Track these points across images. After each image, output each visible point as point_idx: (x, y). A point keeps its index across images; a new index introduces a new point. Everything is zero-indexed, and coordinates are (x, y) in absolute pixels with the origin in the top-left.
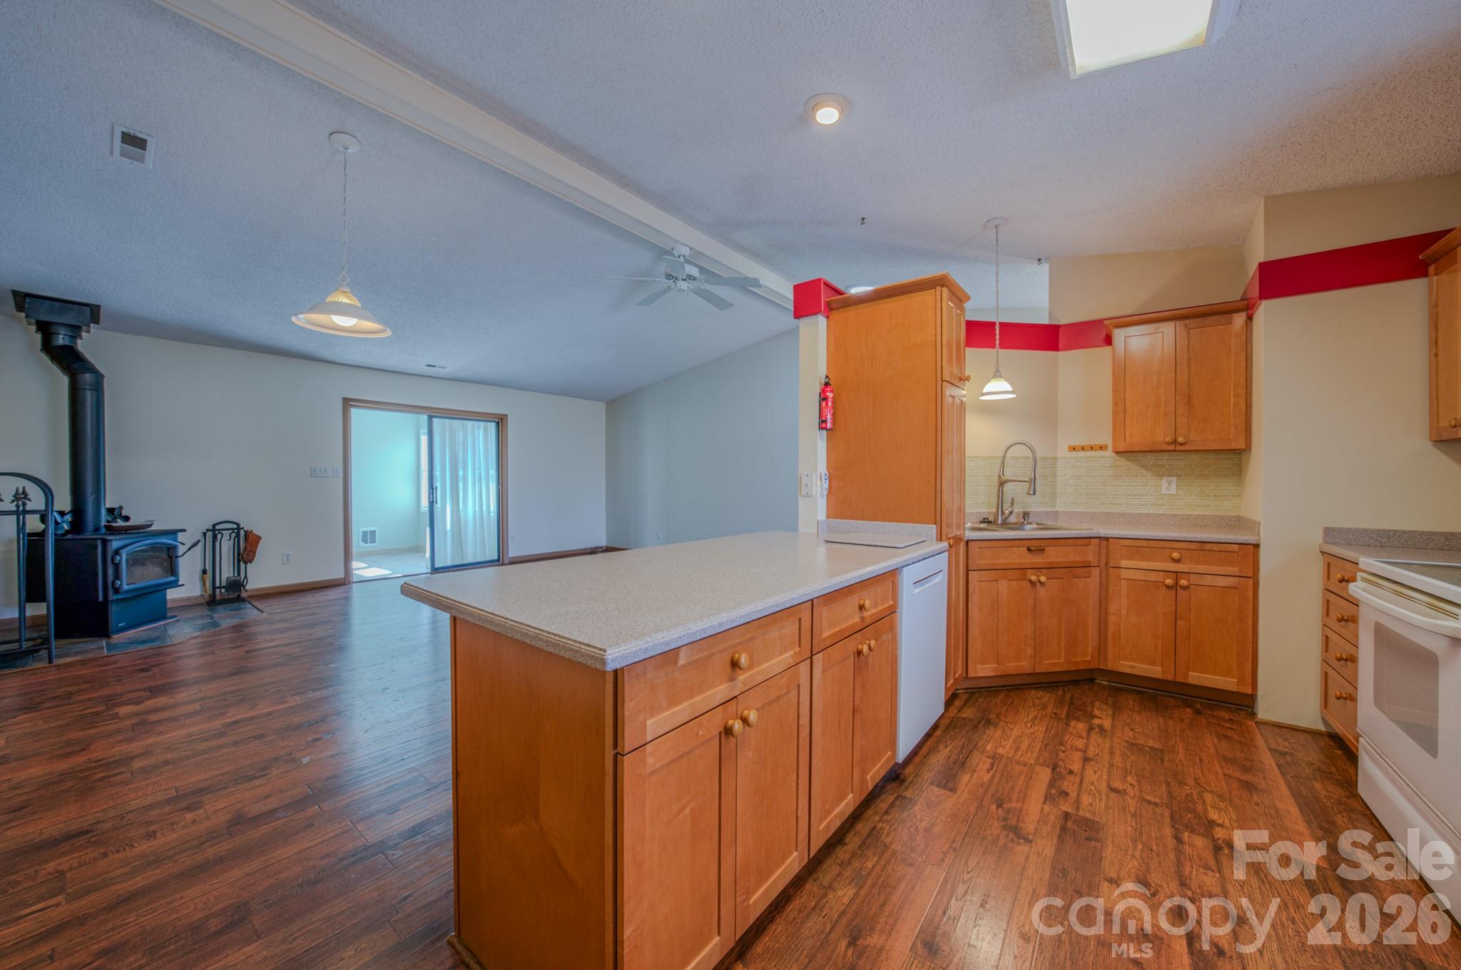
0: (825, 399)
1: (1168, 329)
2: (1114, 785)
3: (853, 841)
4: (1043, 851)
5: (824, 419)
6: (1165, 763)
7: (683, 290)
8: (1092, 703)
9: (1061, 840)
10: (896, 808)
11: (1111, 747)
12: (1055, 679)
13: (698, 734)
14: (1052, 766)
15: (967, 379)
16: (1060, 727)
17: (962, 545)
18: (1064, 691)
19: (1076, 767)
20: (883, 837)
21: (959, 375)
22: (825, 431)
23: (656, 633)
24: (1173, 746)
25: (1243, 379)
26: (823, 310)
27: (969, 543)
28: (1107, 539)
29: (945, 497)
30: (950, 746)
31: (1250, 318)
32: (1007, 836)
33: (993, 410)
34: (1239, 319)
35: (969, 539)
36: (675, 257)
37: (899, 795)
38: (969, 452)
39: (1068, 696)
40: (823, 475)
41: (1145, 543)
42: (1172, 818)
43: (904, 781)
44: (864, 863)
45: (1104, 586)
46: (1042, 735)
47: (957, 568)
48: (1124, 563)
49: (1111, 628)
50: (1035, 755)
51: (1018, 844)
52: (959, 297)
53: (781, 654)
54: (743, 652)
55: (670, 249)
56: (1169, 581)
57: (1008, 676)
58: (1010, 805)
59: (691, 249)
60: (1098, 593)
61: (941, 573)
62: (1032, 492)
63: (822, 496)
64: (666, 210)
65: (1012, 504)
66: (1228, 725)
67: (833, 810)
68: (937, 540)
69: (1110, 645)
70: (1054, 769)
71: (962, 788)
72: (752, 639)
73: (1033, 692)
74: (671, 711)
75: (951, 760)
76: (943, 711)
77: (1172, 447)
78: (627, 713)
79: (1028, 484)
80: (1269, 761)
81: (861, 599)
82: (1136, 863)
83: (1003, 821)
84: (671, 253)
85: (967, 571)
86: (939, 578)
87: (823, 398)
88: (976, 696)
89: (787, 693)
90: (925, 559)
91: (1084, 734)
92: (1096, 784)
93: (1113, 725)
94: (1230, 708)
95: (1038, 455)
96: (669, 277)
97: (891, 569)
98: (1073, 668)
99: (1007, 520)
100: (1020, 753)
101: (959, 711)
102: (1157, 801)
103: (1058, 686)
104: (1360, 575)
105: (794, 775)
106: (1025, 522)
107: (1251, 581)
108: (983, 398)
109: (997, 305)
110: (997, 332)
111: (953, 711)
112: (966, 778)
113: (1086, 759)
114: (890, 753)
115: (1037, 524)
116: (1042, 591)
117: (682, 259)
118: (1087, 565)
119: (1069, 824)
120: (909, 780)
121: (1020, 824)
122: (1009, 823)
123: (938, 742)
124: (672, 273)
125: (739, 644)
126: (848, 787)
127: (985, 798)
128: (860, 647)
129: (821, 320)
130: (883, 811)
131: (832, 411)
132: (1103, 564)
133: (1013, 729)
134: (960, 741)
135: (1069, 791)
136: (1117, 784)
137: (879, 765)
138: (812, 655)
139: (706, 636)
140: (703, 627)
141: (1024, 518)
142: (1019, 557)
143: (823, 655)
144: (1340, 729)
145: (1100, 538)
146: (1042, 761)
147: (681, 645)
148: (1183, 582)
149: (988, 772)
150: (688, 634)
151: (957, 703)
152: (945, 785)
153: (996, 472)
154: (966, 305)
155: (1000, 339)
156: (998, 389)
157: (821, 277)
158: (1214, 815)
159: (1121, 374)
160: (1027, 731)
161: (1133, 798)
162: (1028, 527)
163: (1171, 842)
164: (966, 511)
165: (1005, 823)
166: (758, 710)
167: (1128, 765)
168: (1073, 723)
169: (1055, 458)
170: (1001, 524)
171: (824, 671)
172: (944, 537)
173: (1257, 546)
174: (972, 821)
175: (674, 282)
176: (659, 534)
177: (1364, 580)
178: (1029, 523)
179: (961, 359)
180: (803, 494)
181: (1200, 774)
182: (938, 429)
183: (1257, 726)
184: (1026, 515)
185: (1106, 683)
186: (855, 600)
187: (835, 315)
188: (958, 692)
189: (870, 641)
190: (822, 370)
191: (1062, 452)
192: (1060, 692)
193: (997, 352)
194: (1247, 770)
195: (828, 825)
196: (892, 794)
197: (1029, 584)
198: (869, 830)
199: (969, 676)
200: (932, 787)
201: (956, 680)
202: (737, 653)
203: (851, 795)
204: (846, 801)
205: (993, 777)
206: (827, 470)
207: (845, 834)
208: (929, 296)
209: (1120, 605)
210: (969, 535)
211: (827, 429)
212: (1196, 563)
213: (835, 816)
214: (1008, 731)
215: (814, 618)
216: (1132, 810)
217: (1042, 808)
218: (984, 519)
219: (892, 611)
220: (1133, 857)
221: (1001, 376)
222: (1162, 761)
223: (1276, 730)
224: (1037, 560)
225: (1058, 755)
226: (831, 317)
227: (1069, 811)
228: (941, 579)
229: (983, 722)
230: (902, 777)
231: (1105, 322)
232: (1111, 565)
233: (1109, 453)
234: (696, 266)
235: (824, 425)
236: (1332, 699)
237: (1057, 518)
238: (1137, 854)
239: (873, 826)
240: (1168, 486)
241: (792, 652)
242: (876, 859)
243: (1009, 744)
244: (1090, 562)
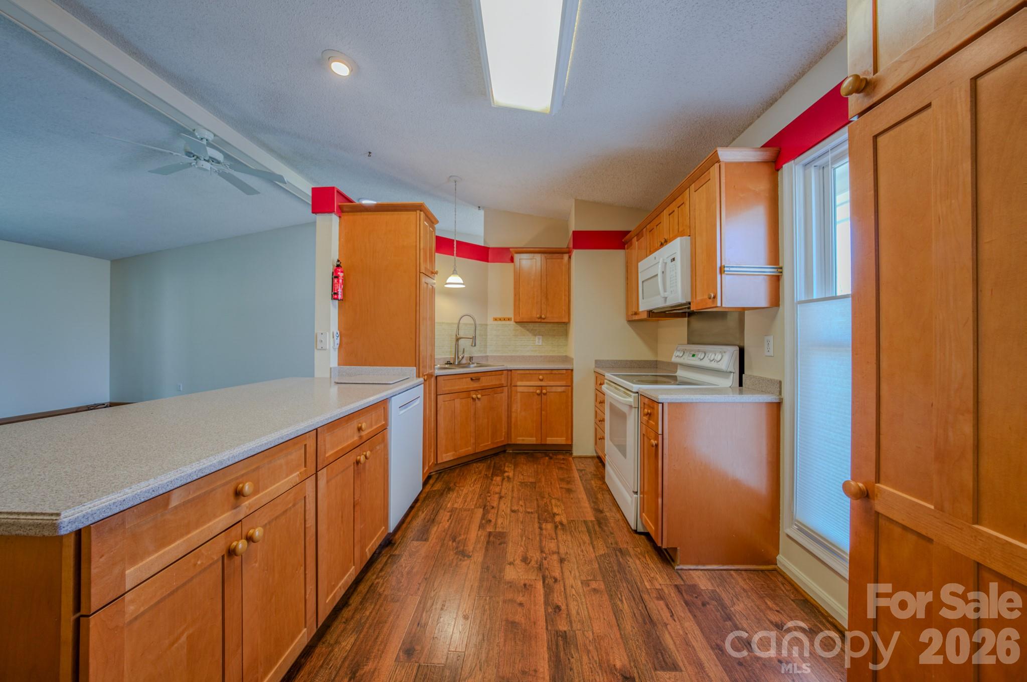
0: (337, 277)
1: (538, 257)
2: (513, 508)
3: (355, 600)
4: (477, 560)
5: (336, 292)
6: (536, 489)
7: (205, 170)
8: (505, 465)
9: (487, 550)
10: (388, 565)
11: (513, 487)
12: (486, 454)
13: (195, 565)
14: (483, 507)
15: (436, 273)
16: (488, 482)
17: (433, 379)
18: (491, 461)
19: (495, 504)
20: (378, 589)
21: (431, 270)
22: (337, 301)
23: (139, 482)
24: (540, 479)
25: (567, 287)
26: (335, 211)
27: (438, 377)
28: (511, 370)
29: (421, 348)
30: (426, 511)
31: (570, 257)
32: (458, 558)
33: (451, 294)
34: (566, 257)
35: (438, 375)
36: (197, 138)
37: (391, 555)
38: (437, 319)
39: (493, 463)
40: (335, 333)
41: (528, 372)
42: (539, 518)
43: (395, 544)
44: (364, 613)
45: (510, 397)
46: (478, 490)
47: (430, 393)
48: (519, 383)
49: (513, 420)
50: (474, 503)
51: (463, 561)
52: (432, 221)
53: (287, 476)
54: (246, 482)
55: (191, 130)
56: (538, 391)
57: (461, 458)
58: (460, 538)
59: (215, 135)
60: (507, 401)
61: (419, 399)
62: (474, 345)
63: (334, 349)
64: (185, 93)
65: (463, 352)
66: (562, 462)
67: (338, 584)
68: (416, 377)
69: (513, 430)
70: (484, 509)
71: (432, 536)
72: (258, 468)
73: (475, 464)
74: (160, 553)
75: (426, 520)
76: (422, 488)
77: (539, 320)
78: (94, 571)
79: (471, 340)
80: (576, 475)
81: (359, 423)
82: (522, 549)
83: (456, 549)
84: (192, 133)
85: (437, 395)
86: (417, 402)
87: (335, 276)
88: (443, 474)
89: (294, 505)
90: (407, 390)
91: (500, 484)
92: (505, 510)
93: (514, 474)
94: (563, 453)
95: (477, 323)
96: (189, 154)
97: (383, 399)
98: (495, 446)
99: (461, 362)
100: (466, 504)
101: (432, 486)
102: (532, 511)
103: (487, 458)
104: (606, 381)
105: (303, 568)
106: (471, 363)
107: (570, 388)
108: (446, 286)
109: (455, 230)
110: (455, 246)
111: (428, 487)
112: (435, 529)
113: (501, 498)
114: (384, 528)
115: (477, 364)
116: (479, 403)
117: (204, 142)
118: (501, 386)
119: (491, 538)
120: (398, 543)
121: (465, 548)
122: (459, 549)
123: (418, 510)
124: (193, 152)
125: (243, 475)
126: (351, 561)
127: (446, 539)
128: (358, 458)
129: (334, 219)
130: (379, 570)
131: (342, 287)
132: (509, 384)
133: (463, 490)
134: (432, 506)
135: (491, 519)
136: (515, 508)
137: (375, 538)
138: (317, 472)
139: (202, 475)
140: (201, 467)
141: (470, 360)
142: (466, 384)
143: (327, 469)
144: (600, 454)
145: (508, 370)
146: (478, 505)
147: (172, 488)
148: (544, 391)
149: (448, 521)
150: (181, 477)
151: (431, 482)
152: (422, 537)
153: (454, 333)
154: (437, 226)
155: (456, 251)
156: (455, 281)
157: (335, 186)
158: (555, 510)
159: (518, 278)
160: (471, 489)
161: (522, 513)
162: (472, 366)
163: (537, 531)
164: (436, 357)
165: (457, 550)
166: (264, 527)
167: (520, 495)
168: (494, 479)
169: (487, 325)
170: (458, 365)
171: (328, 482)
172: (421, 375)
173: (572, 370)
174: (437, 557)
175: (195, 160)
176: (180, 386)
177: (607, 383)
178: (473, 363)
179: (432, 260)
180: (318, 348)
181: (551, 491)
182: (417, 304)
183: (573, 459)
184: (471, 358)
185: (511, 451)
186: (355, 424)
187: (346, 217)
188: (432, 474)
189: (366, 452)
190: (335, 256)
191: (490, 321)
192: (489, 462)
193: (455, 259)
194: (568, 483)
195: (334, 597)
196: (386, 556)
197: (472, 400)
198: (368, 588)
199: (438, 462)
200: (414, 542)
201: (430, 467)
202: (240, 483)
203: (353, 567)
204: (349, 573)
205: (451, 523)
206: (339, 330)
207: (349, 598)
208: (412, 215)
209: (517, 407)
210: (437, 372)
211: (338, 300)
212: (550, 381)
213: (340, 588)
214: (460, 492)
215: (318, 443)
216: (521, 520)
217: (477, 534)
218: (448, 362)
219: (384, 428)
220: (521, 546)
221: (457, 274)
222: (535, 488)
223: (579, 460)
224: (476, 385)
225: (486, 499)
226: (342, 217)
227: (491, 530)
228: (419, 403)
229: (446, 490)
230: (393, 542)
231: (511, 249)
232: (512, 385)
233: (512, 322)
234: (221, 151)
235: (336, 297)
236: (598, 439)
237: (487, 360)
238: (523, 544)
239: (371, 584)
240: (538, 341)
241: (298, 473)
242: (372, 607)
243: (460, 500)
244: (503, 384)
